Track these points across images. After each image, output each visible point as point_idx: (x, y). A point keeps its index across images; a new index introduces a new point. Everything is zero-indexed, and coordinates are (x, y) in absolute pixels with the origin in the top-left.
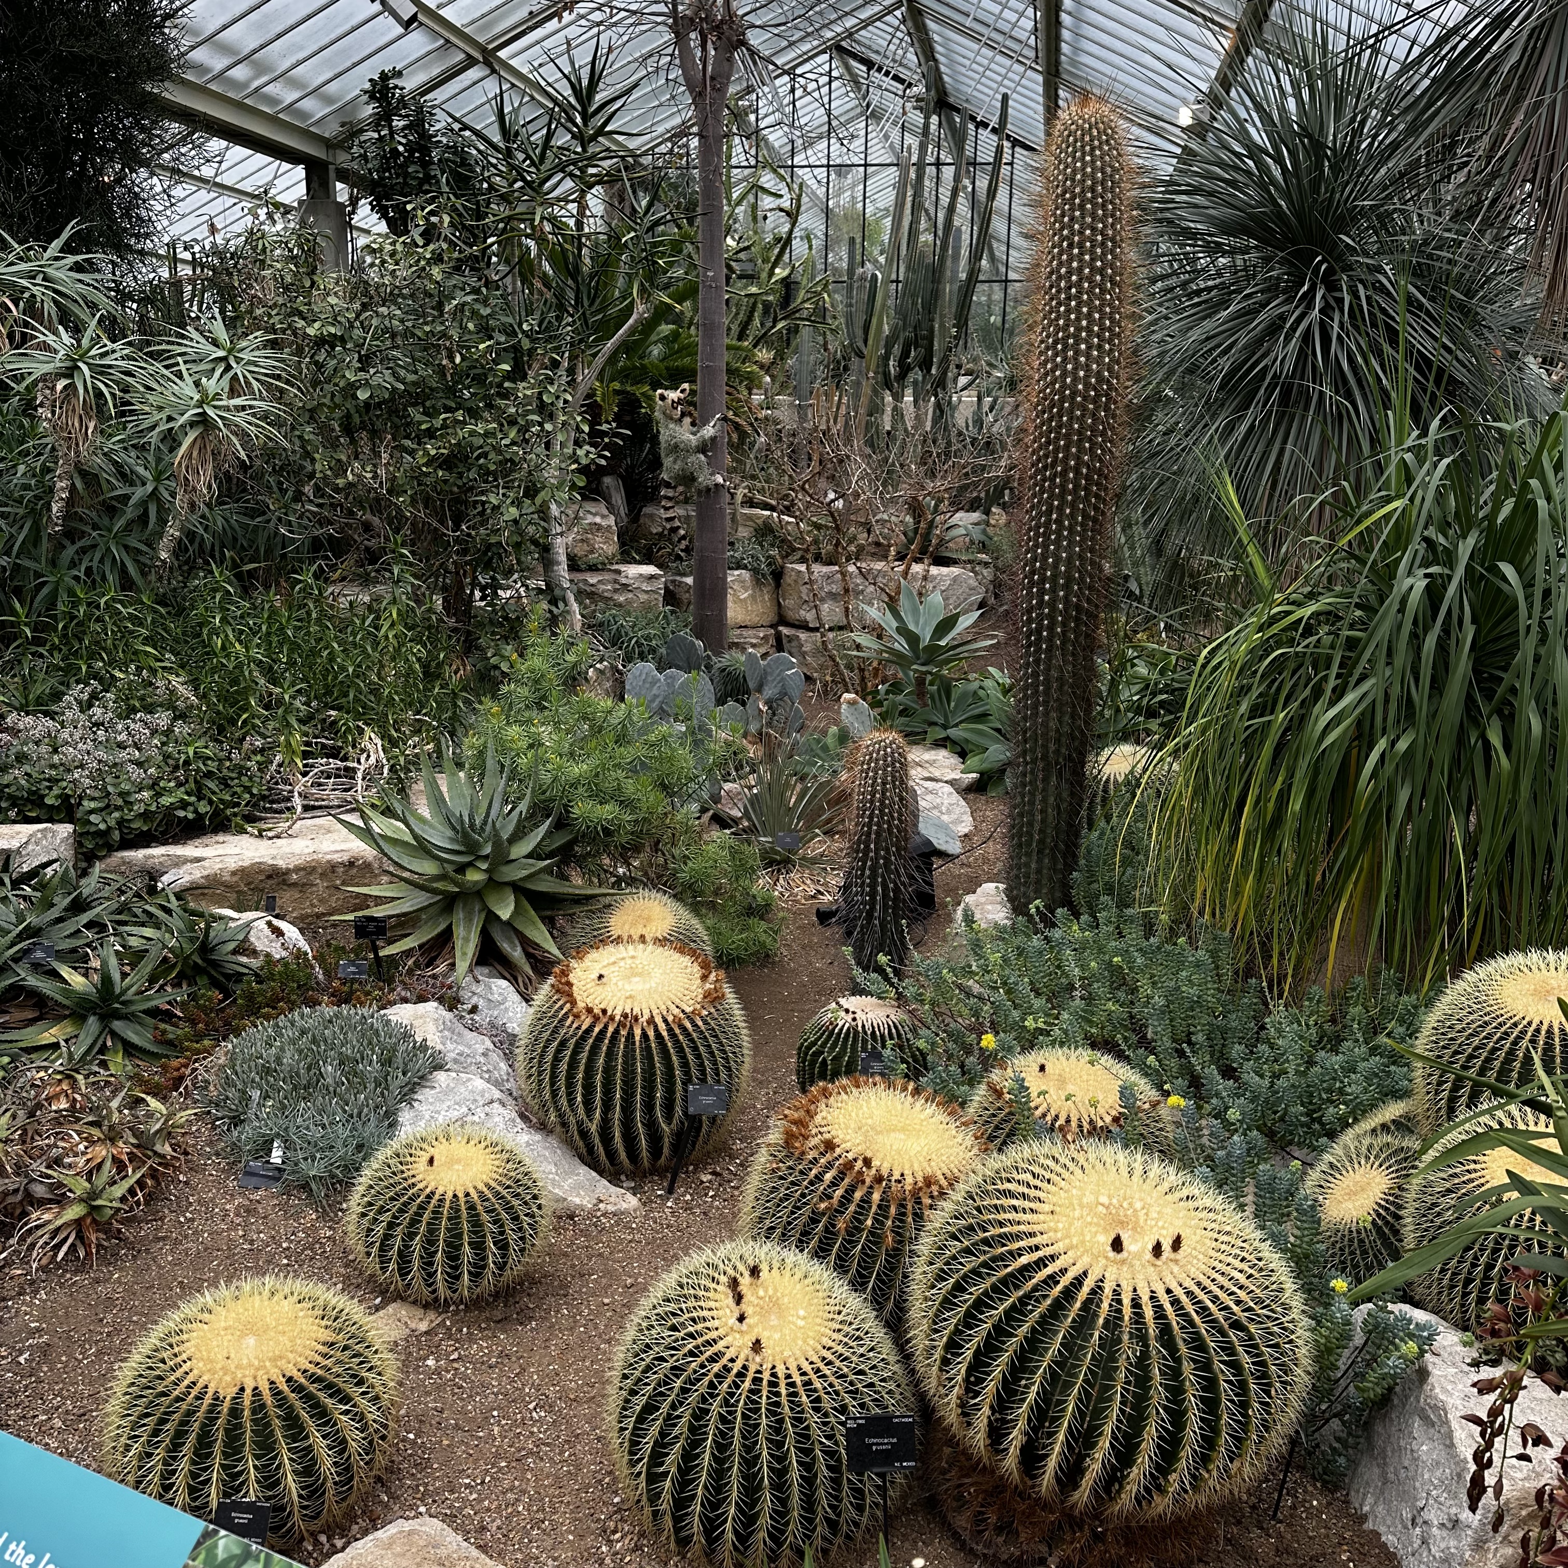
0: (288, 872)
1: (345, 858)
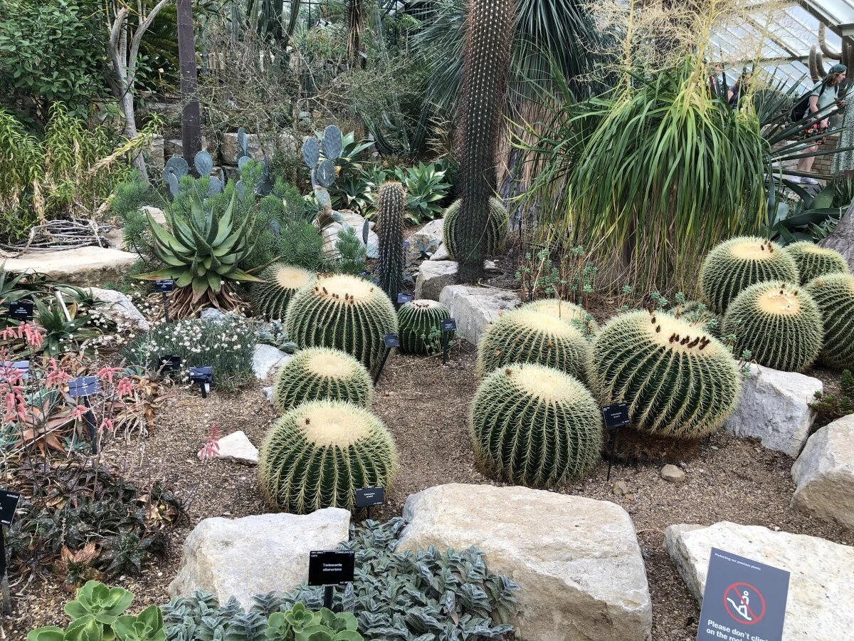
0: (70, 275)
1: (101, 267)
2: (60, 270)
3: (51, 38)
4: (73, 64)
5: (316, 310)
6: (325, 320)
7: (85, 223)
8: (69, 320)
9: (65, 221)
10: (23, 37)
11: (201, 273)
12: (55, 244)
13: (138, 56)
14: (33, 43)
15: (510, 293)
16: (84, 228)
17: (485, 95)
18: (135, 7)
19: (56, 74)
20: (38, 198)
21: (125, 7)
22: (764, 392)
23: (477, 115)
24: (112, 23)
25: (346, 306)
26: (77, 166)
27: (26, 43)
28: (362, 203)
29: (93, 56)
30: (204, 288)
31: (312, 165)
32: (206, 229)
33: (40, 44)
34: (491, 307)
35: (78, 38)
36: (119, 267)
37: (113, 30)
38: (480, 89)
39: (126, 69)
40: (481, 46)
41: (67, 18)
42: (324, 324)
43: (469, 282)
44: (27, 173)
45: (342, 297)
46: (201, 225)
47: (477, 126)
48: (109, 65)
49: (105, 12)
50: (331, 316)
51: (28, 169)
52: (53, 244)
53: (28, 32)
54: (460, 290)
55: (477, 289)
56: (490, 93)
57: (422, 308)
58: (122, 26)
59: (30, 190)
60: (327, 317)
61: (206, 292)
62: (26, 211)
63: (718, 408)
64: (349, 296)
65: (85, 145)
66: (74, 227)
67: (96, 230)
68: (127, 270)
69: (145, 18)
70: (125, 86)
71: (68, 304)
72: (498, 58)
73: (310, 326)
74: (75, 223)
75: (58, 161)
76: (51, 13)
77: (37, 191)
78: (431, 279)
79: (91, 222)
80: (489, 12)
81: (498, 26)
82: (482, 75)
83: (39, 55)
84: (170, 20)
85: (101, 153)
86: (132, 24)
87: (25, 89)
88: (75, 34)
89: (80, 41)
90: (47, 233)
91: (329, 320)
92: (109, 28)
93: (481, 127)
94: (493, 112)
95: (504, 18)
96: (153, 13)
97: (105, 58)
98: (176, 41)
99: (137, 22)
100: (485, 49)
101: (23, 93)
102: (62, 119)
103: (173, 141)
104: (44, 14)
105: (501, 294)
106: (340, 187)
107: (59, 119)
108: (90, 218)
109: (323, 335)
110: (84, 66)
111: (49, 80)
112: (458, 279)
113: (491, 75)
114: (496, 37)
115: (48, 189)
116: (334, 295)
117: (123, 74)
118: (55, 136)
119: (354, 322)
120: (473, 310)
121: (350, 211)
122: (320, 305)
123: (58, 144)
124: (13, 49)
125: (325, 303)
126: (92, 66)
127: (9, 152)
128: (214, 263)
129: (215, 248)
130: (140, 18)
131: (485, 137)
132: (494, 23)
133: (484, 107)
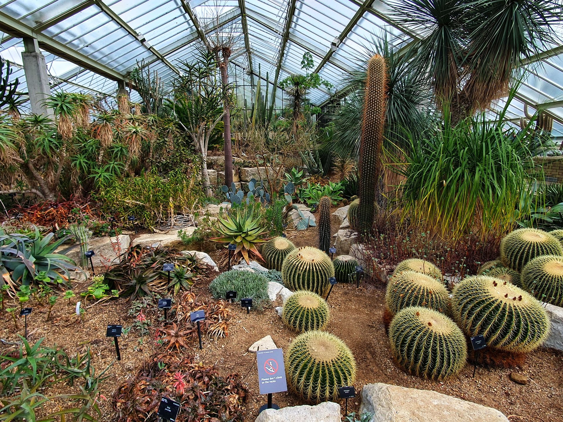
5: (298, 265)
6: (302, 269)
7: (188, 216)
9: (180, 216)
17: (371, 155)
22: (559, 323)
23: (368, 164)
24: (199, 128)
25: (311, 263)
37: (199, 131)
38: (369, 152)
39: (203, 146)
42: (302, 271)
45: (309, 260)
47: (367, 170)
50: (305, 268)
56: (374, 154)
58: (203, 129)
63: (539, 337)
67: (193, 219)
69: (212, 125)
74: (185, 216)
78: (344, 240)
79: (191, 216)
80: (373, 118)
91: (304, 270)
93: (370, 170)
94: (375, 162)
96: (216, 123)
100: (372, 134)
103: (221, 172)
108: (190, 214)
109: (301, 277)
112: (358, 240)
113: (374, 146)
119: (315, 271)
122: (299, 263)
131: (372, 174)
132: (375, 123)
133: (371, 160)
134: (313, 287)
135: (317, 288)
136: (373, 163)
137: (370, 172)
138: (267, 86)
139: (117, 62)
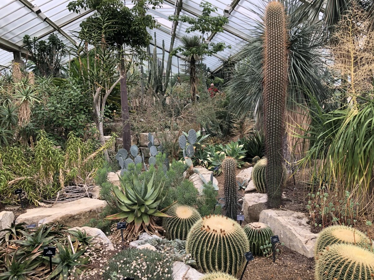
1: (89, 210)
2: (70, 214)
3: (69, 102)
4: (78, 112)
5: (205, 240)
6: (211, 246)
7: (82, 186)
8: (74, 253)
9: (73, 187)
10: (58, 103)
11: (139, 215)
12: (68, 198)
13: (105, 106)
14: (62, 105)
15: (301, 214)
16: (81, 189)
17: (276, 113)
18: (104, 86)
19: (71, 117)
20: (61, 177)
21: (100, 87)
23: (273, 123)
24: (95, 94)
25: (222, 237)
26: (79, 159)
27: (59, 106)
28: (206, 162)
29: (86, 108)
30: (141, 222)
31: (183, 148)
32: (141, 191)
33: (65, 105)
34: (294, 225)
35: (80, 101)
36: (97, 209)
37: (95, 97)
38: (273, 110)
39: (100, 112)
40: (272, 90)
41: (76, 94)
42: (210, 248)
43: (275, 207)
44: (57, 165)
45: (219, 231)
46: (139, 188)
47: (273, 129)
48: (93, 111)
49: (92, 90)
50: (214, 243)
51: (58, 164)
52: (67, 199)
53: (60, 101)
54: (271, 213)
55: (280, 212)
56: (279, 112)
57: (257, 228)
58: (99, 95)
59: (58, 173)
60: (212, 244)
61: (142, 225)
62: (56, 183)
64: (223, 230)
65: (83, 149)
66: (77, 189)
67: (87, 190)
68: (101, 210)
69: (108, 91)
70: (100, 119)
71: (73, 242)
72: (281, 95)
73: (202, 250)
74: (77, 187)
75: (71, 158)
76: (70, 92)
77: (61, 174)
78: (252, 206)
79: (85, 186)
80: (275, 74)
81: (280, 80)
82: (274, 104)
83: (64, 110)
84: (117, 89)
85: (90, 152)
86: (103, 93)
87: (58, 125)
88: (79, 100)
89: (81, 103)
90: (65, 193)
91: (213, 246)
92: (94, 96)
93: (275, 129)
94: (281, 121)
95: (283, 76)
96: (112, 88)
97: (91, 108)
98: (120, 97)
99: (105, 93)
100: (275, 91)
101: (57, 126)
102: (73, 139)
103: (118, 139)
104: (67, 93)
105: (296, 214)
106: (195, 156)
107: (72, 139)
108: (84, 184)
109: (210, 255)
110: (83, 113)
111: (68, 120)
112: (268, 205)
113: (278, 103)
114: (280, 85)
115: (66, 172)
116: (214, 230)
117: (99, 114)
118: (70, 147)
119: (227, 246)
120: (284, 227)
121: (200, 166)
122: (207, 236)
123: (71, 151)
124: (53, 108)
125: (209, 235)
126: (86, 112)
127: (50, 157)
128: (146, 209)
129: (146, 200)
130: (106, 91)
131: (278, 133)
132: (278, 79)
133: (276, 119)
134: (226, 267)
135: (231, 268)
136: (278, 122)
137: (275, 131)
138: (164, 54)
139: (13, 34)
